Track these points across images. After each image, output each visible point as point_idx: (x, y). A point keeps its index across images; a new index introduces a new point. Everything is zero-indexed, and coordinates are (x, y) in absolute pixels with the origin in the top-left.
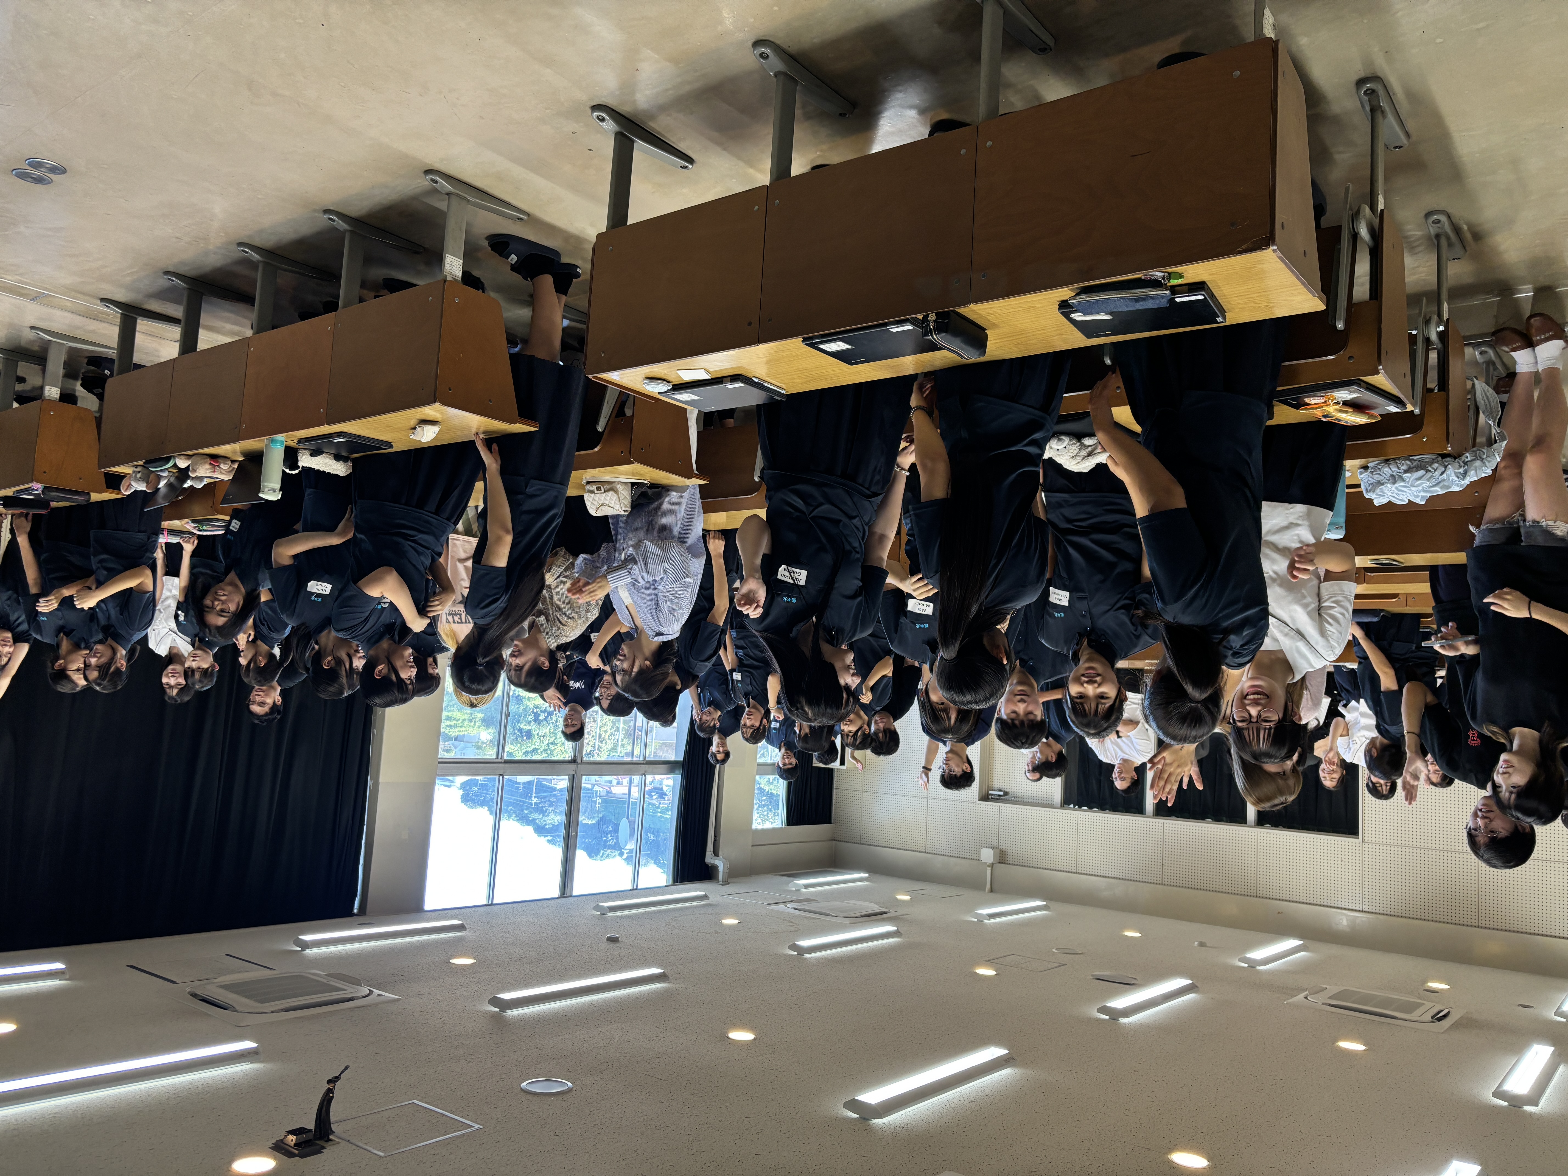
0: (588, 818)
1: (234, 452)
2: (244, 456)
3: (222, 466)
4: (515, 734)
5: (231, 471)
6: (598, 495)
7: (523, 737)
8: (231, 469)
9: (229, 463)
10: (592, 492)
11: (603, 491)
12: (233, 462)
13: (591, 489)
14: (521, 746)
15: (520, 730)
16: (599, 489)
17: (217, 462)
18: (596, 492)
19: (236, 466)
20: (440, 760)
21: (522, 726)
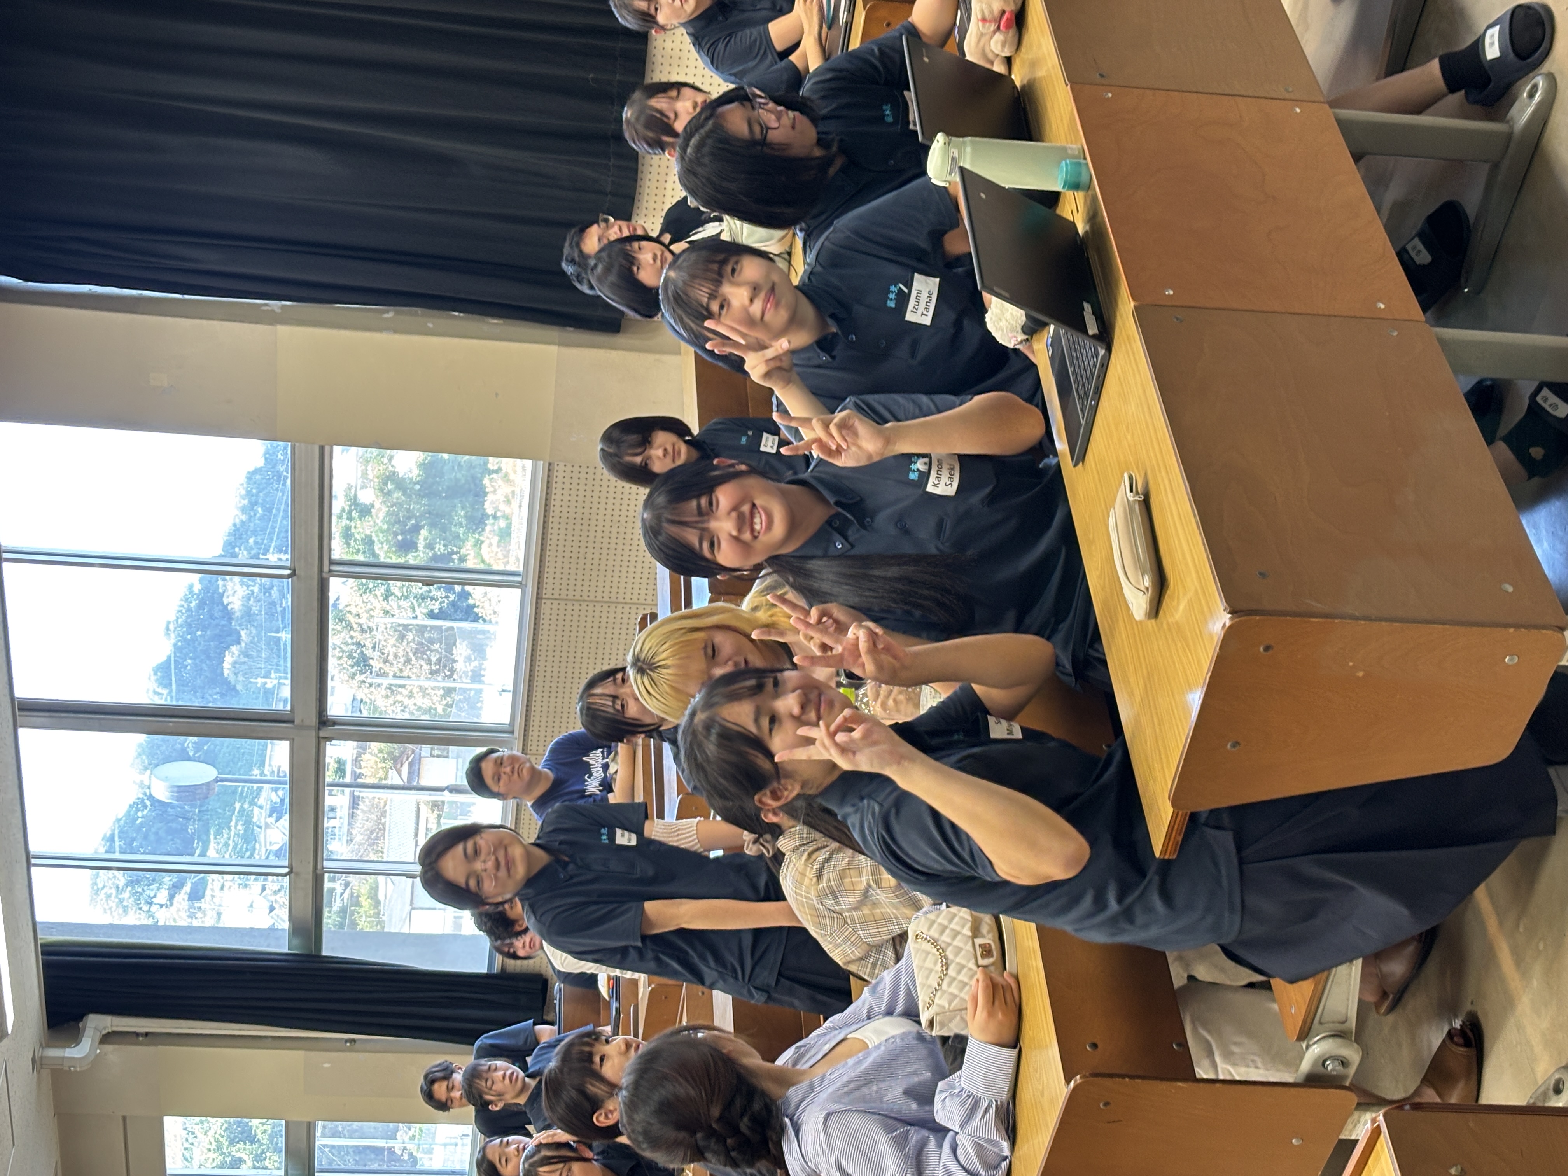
0: (234, 664)
1: (1034, 64)
2: (1023, 87)
3: (998, 37)
4: (409, 518)
5: (984, 55)
6: (969, 947)
7: (402, 534)
8: (991, 56)
9: (1007, 53)
10: (976, 932)
11: (981, 962)
12: (1009, 61)
13: (985, 929)
14: (382, 531)
15: (417, 529)
16: (987, 951)
17: (1008, 27)
18: (978, 941)
19: (999, 68)
20: (327, 448)
21: (424, 532)
